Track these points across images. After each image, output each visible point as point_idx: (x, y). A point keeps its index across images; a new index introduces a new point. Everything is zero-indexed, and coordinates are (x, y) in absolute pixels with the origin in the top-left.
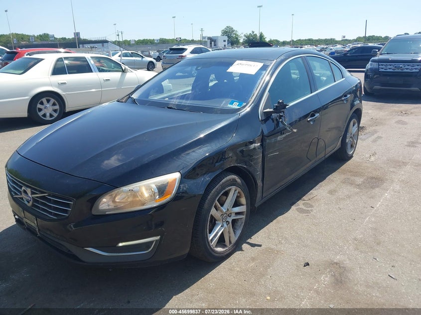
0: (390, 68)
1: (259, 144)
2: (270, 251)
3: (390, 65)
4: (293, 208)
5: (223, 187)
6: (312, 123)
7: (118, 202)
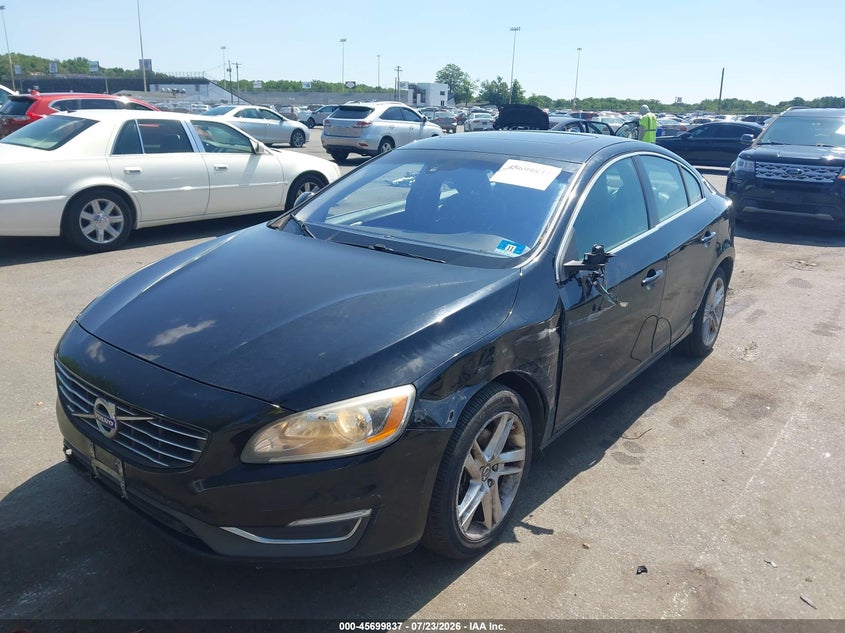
0: (777, 174)
1: (554, 329)
2: (568, 538)
3: (779, 167)
4: (608, 452)
5: (489, 414)
6: (648, 288)
7: (292, 438)
